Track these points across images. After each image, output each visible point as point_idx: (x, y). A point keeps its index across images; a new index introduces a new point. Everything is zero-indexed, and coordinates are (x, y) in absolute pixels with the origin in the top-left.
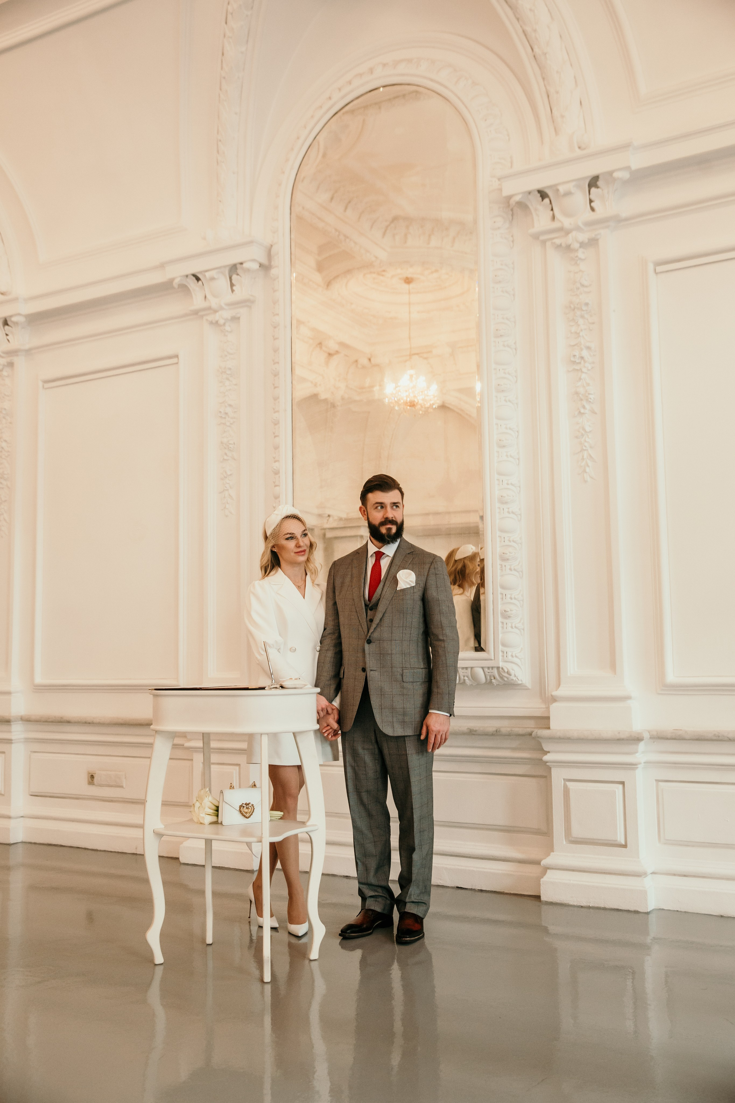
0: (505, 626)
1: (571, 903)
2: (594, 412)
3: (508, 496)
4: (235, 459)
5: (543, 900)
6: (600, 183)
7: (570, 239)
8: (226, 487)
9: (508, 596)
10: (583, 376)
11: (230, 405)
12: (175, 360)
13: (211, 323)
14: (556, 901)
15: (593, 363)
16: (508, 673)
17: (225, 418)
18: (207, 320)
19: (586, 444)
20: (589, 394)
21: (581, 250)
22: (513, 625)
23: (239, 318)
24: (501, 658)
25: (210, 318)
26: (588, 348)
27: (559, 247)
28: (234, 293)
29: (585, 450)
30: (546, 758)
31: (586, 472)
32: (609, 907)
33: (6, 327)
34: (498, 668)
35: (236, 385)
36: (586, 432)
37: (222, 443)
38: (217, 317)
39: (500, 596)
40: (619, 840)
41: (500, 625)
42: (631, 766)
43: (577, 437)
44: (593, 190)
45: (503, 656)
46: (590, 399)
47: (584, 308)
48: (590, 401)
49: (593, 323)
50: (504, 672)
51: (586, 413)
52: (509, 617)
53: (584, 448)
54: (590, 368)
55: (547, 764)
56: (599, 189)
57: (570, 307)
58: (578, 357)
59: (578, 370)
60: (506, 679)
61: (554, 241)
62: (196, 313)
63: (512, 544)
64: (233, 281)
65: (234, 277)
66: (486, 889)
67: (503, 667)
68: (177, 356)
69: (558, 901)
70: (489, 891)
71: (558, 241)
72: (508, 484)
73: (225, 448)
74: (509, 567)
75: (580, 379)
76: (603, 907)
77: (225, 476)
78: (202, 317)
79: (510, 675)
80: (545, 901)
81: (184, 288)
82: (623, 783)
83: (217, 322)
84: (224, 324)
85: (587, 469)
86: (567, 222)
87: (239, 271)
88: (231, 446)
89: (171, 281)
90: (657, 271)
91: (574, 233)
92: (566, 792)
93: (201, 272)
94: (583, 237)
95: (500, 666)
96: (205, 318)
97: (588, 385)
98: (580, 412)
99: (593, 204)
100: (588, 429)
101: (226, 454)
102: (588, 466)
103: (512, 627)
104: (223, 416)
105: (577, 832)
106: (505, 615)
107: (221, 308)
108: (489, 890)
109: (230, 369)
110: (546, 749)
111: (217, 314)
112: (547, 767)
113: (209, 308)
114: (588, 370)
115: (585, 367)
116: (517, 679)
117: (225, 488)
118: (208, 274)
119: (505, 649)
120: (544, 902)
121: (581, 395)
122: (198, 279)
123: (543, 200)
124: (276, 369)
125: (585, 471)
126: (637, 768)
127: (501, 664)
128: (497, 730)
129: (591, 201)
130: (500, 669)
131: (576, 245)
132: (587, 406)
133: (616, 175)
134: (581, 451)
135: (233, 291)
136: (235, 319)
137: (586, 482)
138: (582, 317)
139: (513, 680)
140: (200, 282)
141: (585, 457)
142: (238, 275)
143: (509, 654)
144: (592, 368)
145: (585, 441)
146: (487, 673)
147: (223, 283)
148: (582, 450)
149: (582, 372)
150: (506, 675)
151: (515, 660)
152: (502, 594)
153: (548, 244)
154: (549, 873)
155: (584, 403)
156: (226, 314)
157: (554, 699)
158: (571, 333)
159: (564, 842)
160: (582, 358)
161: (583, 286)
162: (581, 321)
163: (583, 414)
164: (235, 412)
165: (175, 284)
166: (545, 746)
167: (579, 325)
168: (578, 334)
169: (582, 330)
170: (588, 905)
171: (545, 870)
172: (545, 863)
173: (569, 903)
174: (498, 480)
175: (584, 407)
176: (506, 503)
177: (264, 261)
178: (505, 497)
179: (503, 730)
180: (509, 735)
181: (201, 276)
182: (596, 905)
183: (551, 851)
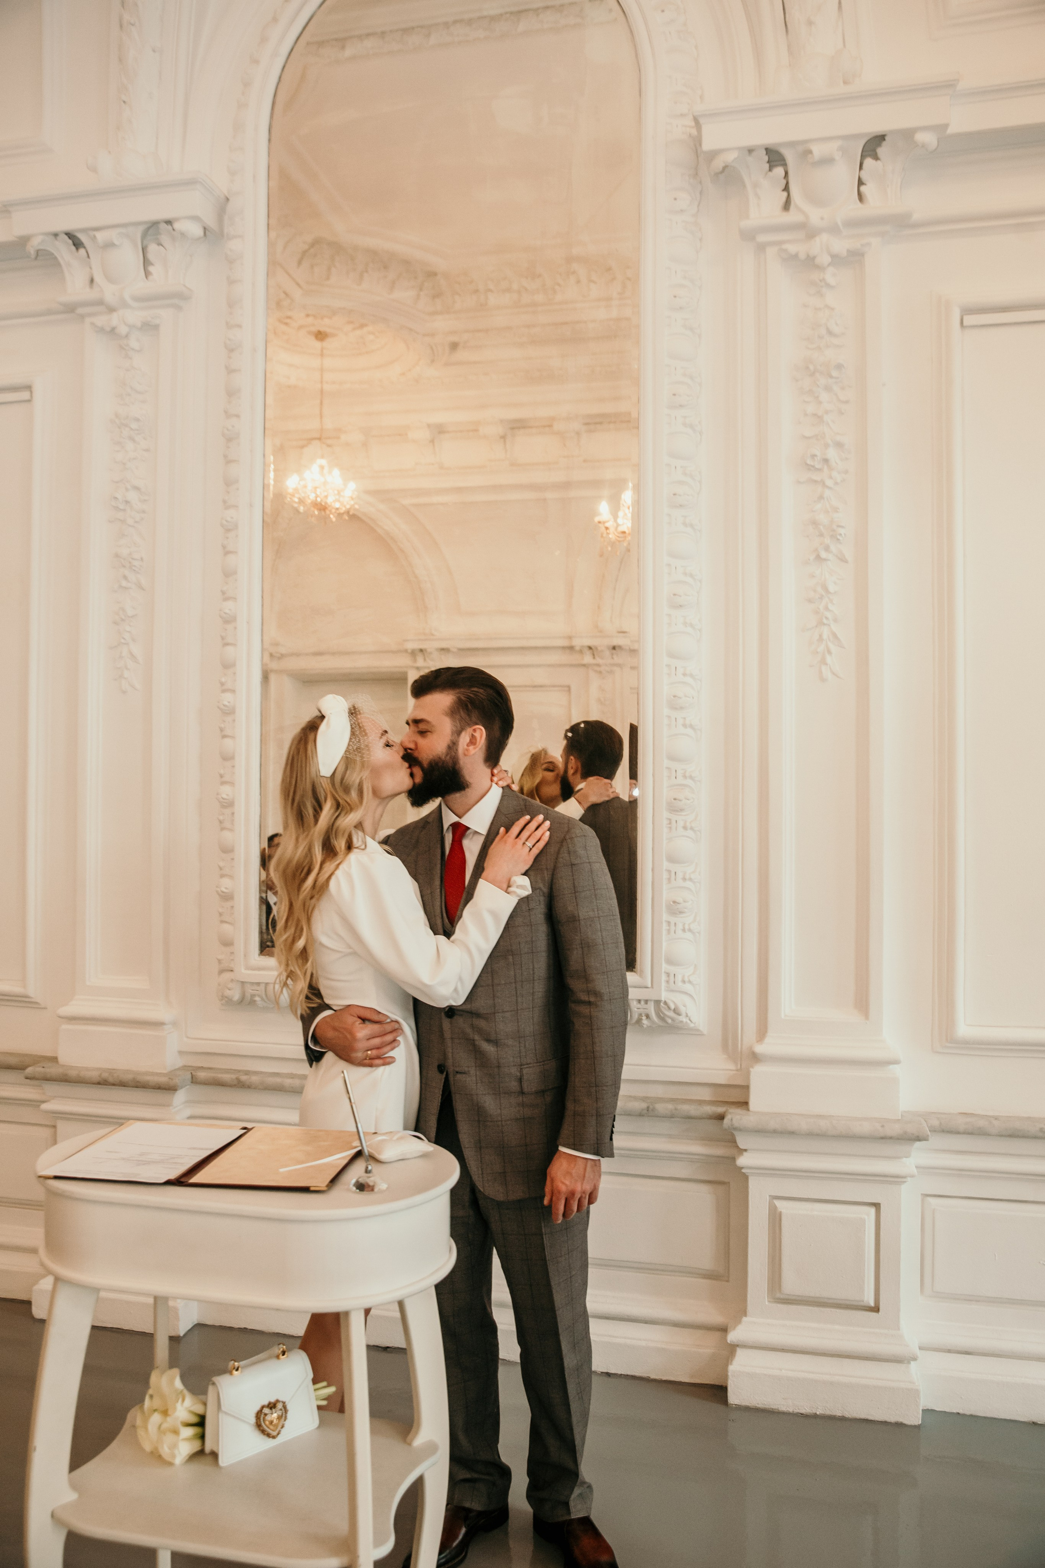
0: (673, 928)
1: (783, 1409)
2: (843, 559)
3: (686, 696)
4: (143, 590)
5: (732, 1403)
6: (881, 151)
7: (817, 247)
8: (124, 639)
9: (680, 875)
10: (827, 493)
11: (137, 488)
12: (25, 395)
13: (101, 330)
15: (846, 472)
16: (676, 1011)
17: (124, 510)
18: (92, 324)
19: (828, 614)
20: (839, 526)
21: (831, 270)
22: (687, 927)
23: (156, 327)
24: (664, 984)
25: (100, 321)
26: (839, 445)
27: (790, 259)
28: (150, 278)
29: (824, 624)
30: (742, 1161)
31: (826, 664)
32: (850, 1416)
34: (657, 1002)
35: (147, 450)
36: (827, 591)
37: (117, 556)
38: (115, 319)
39: (665, 875)
40: (866, 1299)
41: (665, 926)
42: (896, 1179)
43: (810, 601)
44: (869, 162)
45: (668, 982)
46: (840, 535)
47: (834, 373)
48: (838, 539)
49: (847, 402)
50: (669, 1008)
51: (828, 560)
52: (681, 912)
53: (825, 621)
54: (839, 480)
55: (743, 1171)
56: (879, 162)
57: (807, 368)
58: (819, 458)
59: (816, 482)
60: (670, 1021)
61: (785, 246)
62: (70, 309)
63: (689, 782)
64: (150, 256)
65: (152, 248)
66: (616, 1372)
67: (668, 1001)
68: (29, 388)
69: (760, 1406)
70: (621, 1375)
71: (792, 248)
72: (684, 675)
73: (124, 566)
74: (681, 824)
75: (821, 497)
76: (840, 1415)
77: (123, 617)
78: (82, 317)
79: (679, 1014)
80: (736, 1405)
81: (48, 257)
82: (877, 1206)
83: (113, 329)
84: (127, 336)
85: (829, 659)
86: (816, 216)
87: (165, 239)
88: (136, 563)
89: (23, 241)
90: (965, 323)
91: (825, 237)
92: (775, 1220)
93: (84, 230)
94: (840, 246)
95: (663, 999)
96: (88, 320)
97: (836, 510)
98: (818, 558)
99: (862, 188)
100: (832, 588)
101: (125, 577)
102: (830, 652)
103: (684, 930)
104: (122, 507)
105: (791, 1284)
106: (675, 909)
107: (124, 305)
108: (623, 1373)
109: (137, 420)
110: (741, 1147)
111: (115, 315)
112: (743, 1178)
113: (100, 302)
114: (836, 483)
115: (831, 477)
116: (689, 1022)
117: (123, 641)
118: (100, 236)
119: (672, 969)
120: (734, 1406)
121: (821, 527)
122: (77, 244)
123: (770, 170)
124: (233, 426)
125: (823, 662)
126: (905, 1182)
127: (664, 996)
128: (648, 1107)
129: (860, 183)
130: (662, 1004)
131: (825, 259)
132: (833, 548)
133: (920, 137)
134: (816, 626)
135: (147, 274)
136: (150, 327)
137: (823, 680)
138: (828, 389)
139: (682, 1022)
140: (82, 251)
141: (825, 637)
142: (160, 244)
143: (679, 978)
144: (841, 482)
145: (827, 609)
146: (636, 1009)
147: (129, 255)
148: (820, 623)
149: (824, 485)
150: (671, 1014)
151: (688, 987)
152: (669, 872)
153: (771, 252)
154: (740, 1353)
155: (827, 541)
156: (134, 316)
157: (755, 1058)
158: (806, 415)
159: (767, 1303)
160: (826, 461)
161: (830, 333)
162: (824, 396)
163: (825, 560)
164: (145, 500)
165: (31, 249)
166: (742, 1141)
167: (820, 403)
168: (818, 418)
169: (827, 412)
170: (814, 1412)
171: (733, 1349)
172: (733, 1336)
173: (780, 1409)
174: (668, 666)
175: (827, 549)
176: (682, 708)
177: (211, 221)
178: (680, 698)
179: (661, 1108)
180: (671, 1116)
181: (82, 237)
182: (828, 1413)
183: (744, 1313)
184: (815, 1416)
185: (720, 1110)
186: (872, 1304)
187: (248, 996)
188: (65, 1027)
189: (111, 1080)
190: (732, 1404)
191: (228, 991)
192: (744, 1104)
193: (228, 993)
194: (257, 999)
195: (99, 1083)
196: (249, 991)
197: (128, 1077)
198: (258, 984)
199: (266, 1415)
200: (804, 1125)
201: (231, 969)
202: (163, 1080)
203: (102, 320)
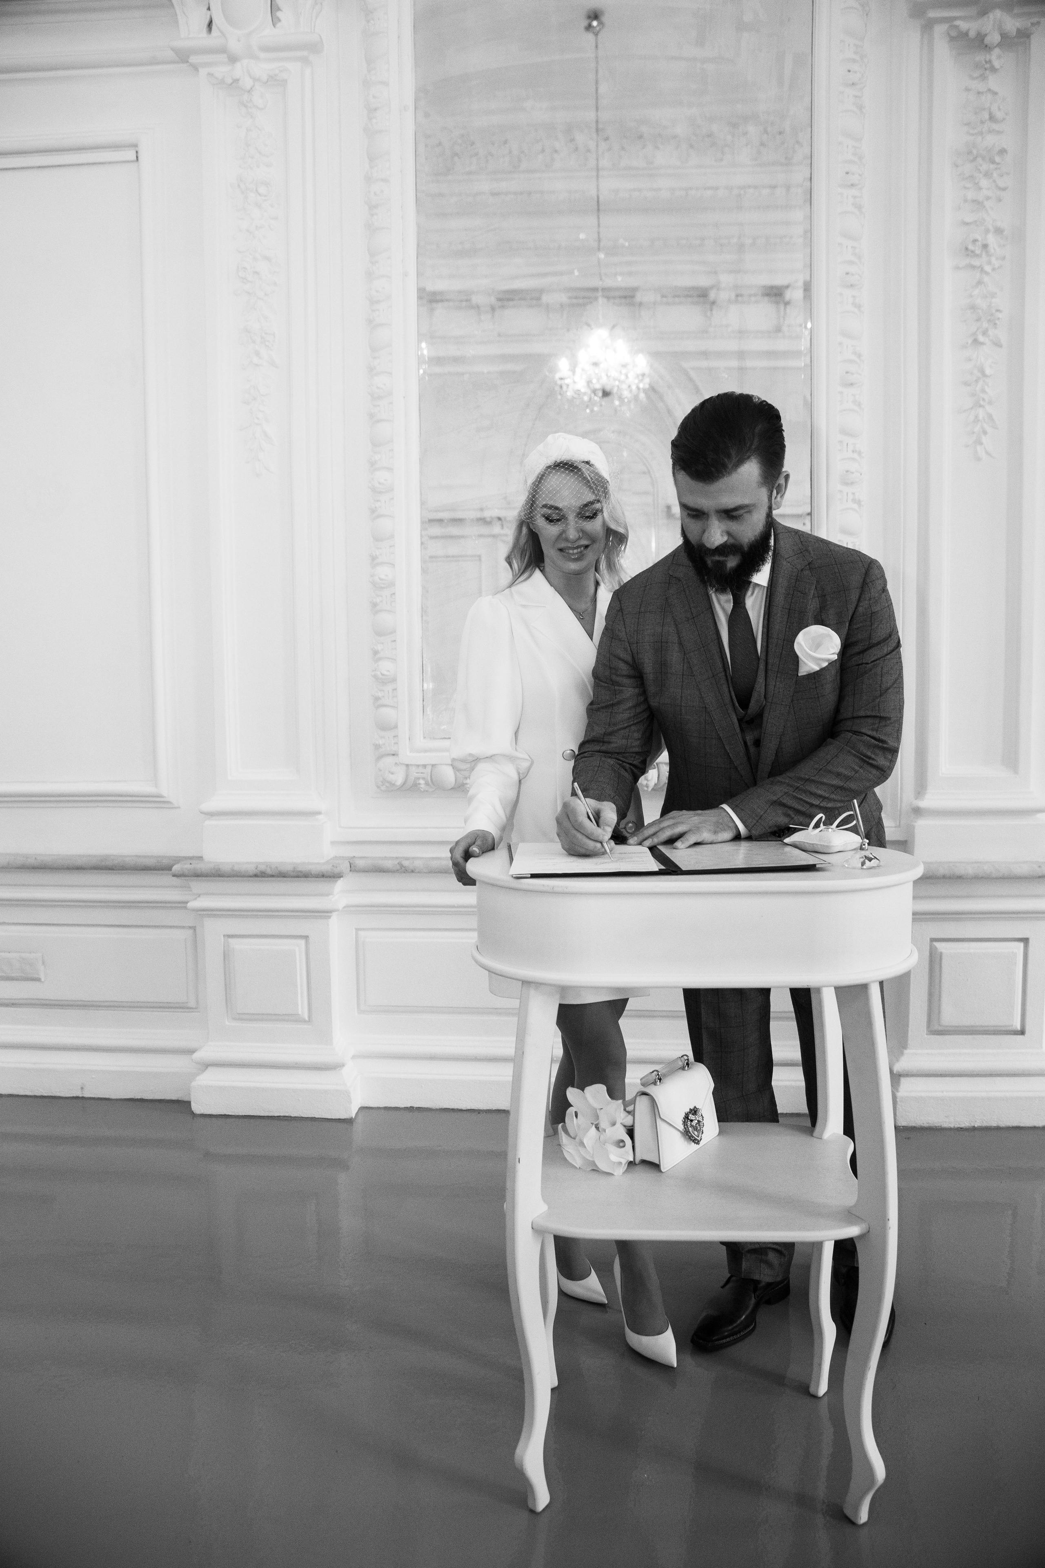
1: (945, 1125)
3: (856, 472)
4: (277, 367)
7: (988, 25)
8: (256, 419)
10: (986, 279)
11: (266, 258)
12: (130, 154)
13: (220, 83)
14: (922, 1125)
17: (253, 281)
18: (210, 75)
19: (984, 396)
20: (997, 311)
21: (997, 51)
23: (283, 83)
26: (999, 231)
27: (961, 35)
28: (279, 25)
29: (981, 406)
31: (982, 445)
32: (1004, 1126)
35: (276, 218)
36: (984, 374)
37: (246, 331)
38: (238, 70)
40: (1012, 1024)
42: (1041, 915)
43: (966, 384)
46: (998, 319)
47: (997, 159)
48: (995, 324)
49: (1004, 189)
51: (985, 343)
53: (982, 403)
54: (996, 266)
57: (970, 153)
58: (980, 243)
59: (973, 267)
61: (954, 23)
62: (182, 57)
68: (134, 146)
69: (926, 1125)
71: (961, 25)
72: (855, 451)
73: (254, 342)
75: (980, 283)
76: (995, 1125)
77: (255, 396)
78: (195, 68)
80: (903, 1126)
82: (1026, 941)
83: (236, 82)
84: (250, 90)
85: (984, 439)
88: (268, 338)
91: (995, 15)
92: (936, 960)
94: (1011, 25)
96: (203, 72)
97: (994, 295)
98: (976, 341)
100: (988, 371)
101: (255, 353)
102: (985, 433)
104: (249, 278)
105: (949, 1017)
107: (250, 54)
109: (265, 184)
111: (238, 65)
113: (223, 50)
114: (994, 269)
115: (989, 263)
117: (255, 421)
120: (901, 1128)
121: (980, 311)
124: (378, 192)
125: (978, 442)
131: (994, 38)
132: (990, 333)
134: (972, 408)
135: (275, 21)
136: (276, 82)
137: (979, 459)
138: (987, 175)
141: (981, 417)
144: (999, 268)
145: (983, 391)
148: (978, 405)
149: (982, 270)
153: (938, 27)
154: (904, 1081)
155: (985, 325)
156: (260, 68)
157: (918, 813)
158: (966, 201)
159: (925, 1035)
160: (985, 246)
161: (992, 118)
162: (984, 183)
163: (982, 344)
164: (277, 272)
167: (980, 189)
168: (978, 204)
169: (988, 198)
170: (973, 1125)
171: (898, 1078)
172: (898, 1067)
173: (943, 1126)
174: (841, 442)
175: (985, 333)
176: (852, 483)
178: (853, 473)
182: (985, 1124)
183: (907, 1045)
184: (974, 1129)
186: (1019, 1028)
187: (411, 779)
188: (210, 823)
189: (269, 871)
190: (900, 1126)
191: (391, 776)
193: (391, 778)
194: (422, 782)
195: (256, 876)
196: (414, 773)
197: (288, 868)
198: (425, 766)
199: (692, 1121)
200: (970, 871)
201: (393, 753)
202: (326, 868)
203: (222, 71)
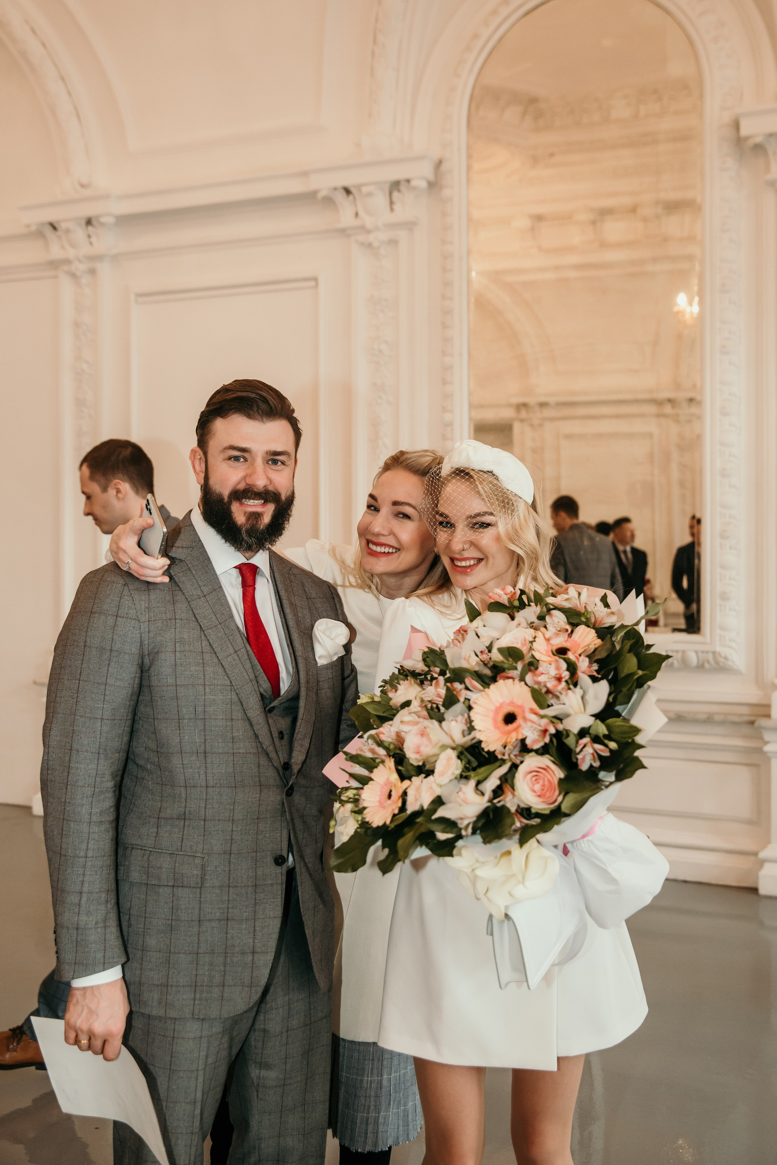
0: (724, 608)
3: (731, 469)
4: (391, 405)
5: (761, 893)
9: (728, 577)
11: (386, 342)
12: (313, 284)
13: (362, 244)
16: (726, 658)
17: (379, 356)
18: (356, 241)
22: (732, 608)
23: (397, 242)
24: (718, 642)
28: (394, 212)
30: (767, 748)
33: (90, 228)
34: (714, 653)
35: (392, 318)
37: (374, 384)
38: (371, 238)
39: (719, 577)
41: (719, 607)
45: (721, 641)
50: (721, 657)
52: (729, 599)
55: (767, 754)
60: (722, 665)
62: (343, 232)
63: (733, 521)
64: (394, 199)
65: (396, 195)
66: (690, 880)
67: (720, 652)
68: (315, 279)
70: (694, 881)
72: (731, 456)
73: (379, 390)
74: (728, 546)
77: (379, 422)
78: (349, 236)
79: (728, 661)
80: (764, 895)
81: (329, 201)
83: (370, 244)
84: (379, 247)
87: (403, 189)
88: (387, 388)
89: (316, 192)
93: (355, 186)
95: (718, 651)
96: (353, 238)
101: (379, 397)
103: (730, 610)
104: (376, 353)
106: (724, 597)
107: (377, 229)
109: (386, 300)
110: (766, 739)
111: (372, 235)
113: (362, 227)
116: (734, 665)
117: (379, 436)
118: (363, 189)
119: (724, 633)
120: (762, 895)
122: (349, 193)
124: (448, 305)
127: (718, 649)
128: (709, 716)
130: (717, 654)
135: (392, 210)
136: (393, 242)
139: (728, 664)
140: (351, 197)
142: (401, 193)
143: (728, 638)
146: (701, 657)
147: (380, 200)
150: (722, 660)
151: (733, 644)
152: (721, 574)
154: (768, 866)
156: (383, 236)
157: (775, 687)
164: (392, 349)
165: (320, 195)
166: (767, 736)
171: (762, 863)
172: (762, 855)
174: (721, 450)
176: (728, 476)
177: (431, 177)
178: (728, 469)
179: (717, 718)
180: (723, 723)
181: (353, 190)
183: (769, 842)
185: (752, 718)
192: (768, 716)
203: (362, 238)
